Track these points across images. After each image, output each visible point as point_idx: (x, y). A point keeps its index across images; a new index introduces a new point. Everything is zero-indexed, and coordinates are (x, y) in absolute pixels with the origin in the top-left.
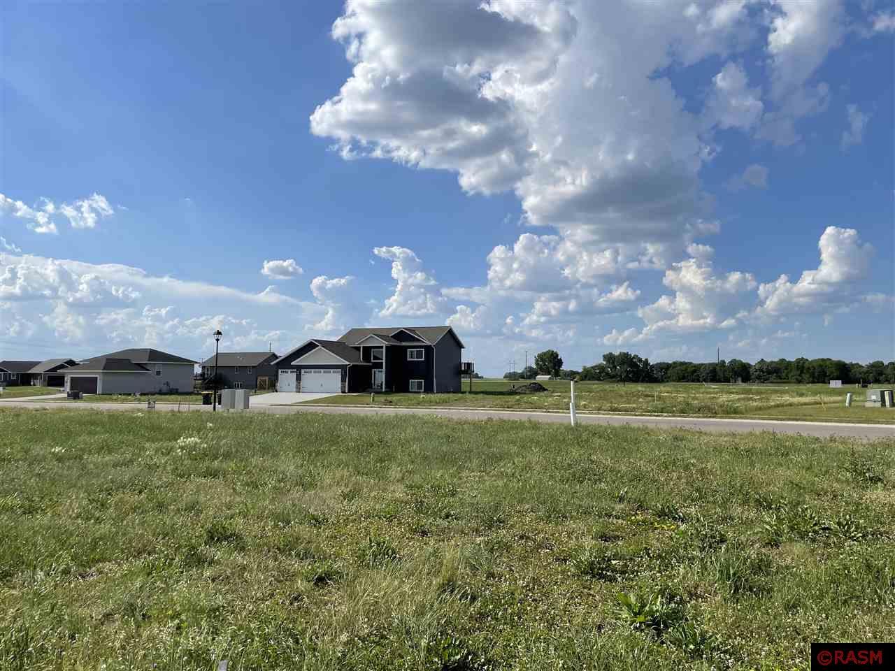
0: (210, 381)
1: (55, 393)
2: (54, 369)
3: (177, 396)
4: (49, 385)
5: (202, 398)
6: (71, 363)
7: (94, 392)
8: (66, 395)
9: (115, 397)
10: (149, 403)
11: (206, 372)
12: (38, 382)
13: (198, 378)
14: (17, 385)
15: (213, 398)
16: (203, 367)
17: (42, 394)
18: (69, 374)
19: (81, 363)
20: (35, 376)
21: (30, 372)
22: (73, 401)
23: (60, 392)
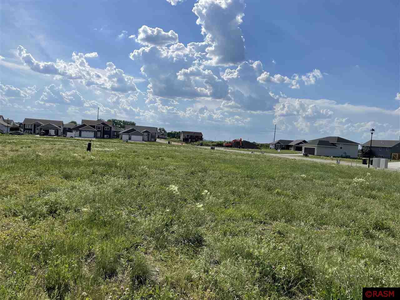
0: (366, 153)
1: (298, 154)
2: (298, 144)
3: (349, 159)
4: (296, 150)
5: (362, 161)
6: (305, 142)
7: (314, 154)
8: (303, 155)
9: (322, 157)
10: (337, 161)
11: (364, 149)
12: (292, 148)
13: (360, 151)
14: (285, 149)
15: (368, 161)
16: (363, 147)
17: (293, 154)
18: (304, 146)
19: (309, 142)
20: (291, 146)
21: (290, 144)
22: (306, 157)
23: (300, 153)
